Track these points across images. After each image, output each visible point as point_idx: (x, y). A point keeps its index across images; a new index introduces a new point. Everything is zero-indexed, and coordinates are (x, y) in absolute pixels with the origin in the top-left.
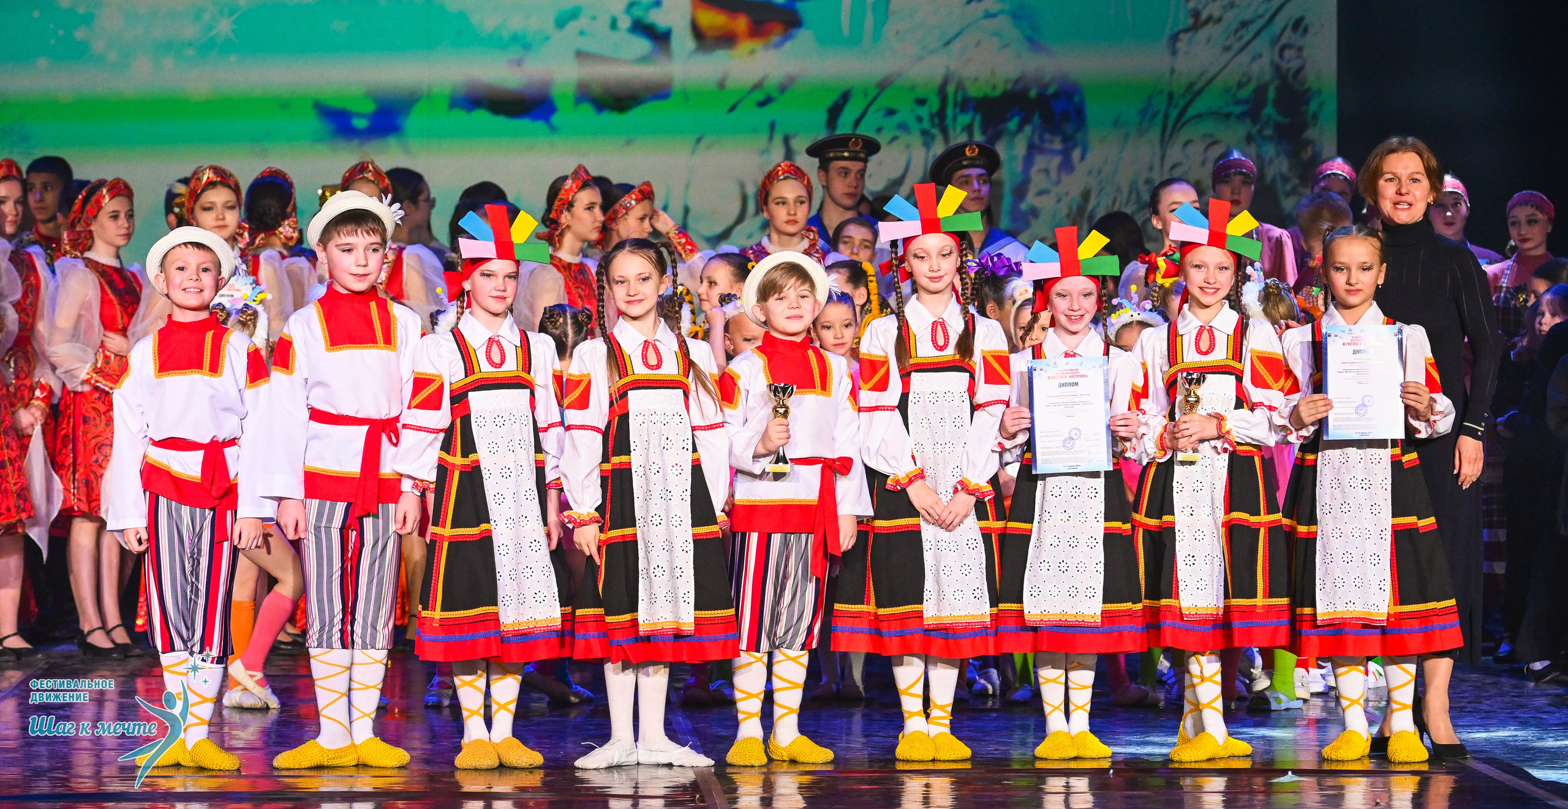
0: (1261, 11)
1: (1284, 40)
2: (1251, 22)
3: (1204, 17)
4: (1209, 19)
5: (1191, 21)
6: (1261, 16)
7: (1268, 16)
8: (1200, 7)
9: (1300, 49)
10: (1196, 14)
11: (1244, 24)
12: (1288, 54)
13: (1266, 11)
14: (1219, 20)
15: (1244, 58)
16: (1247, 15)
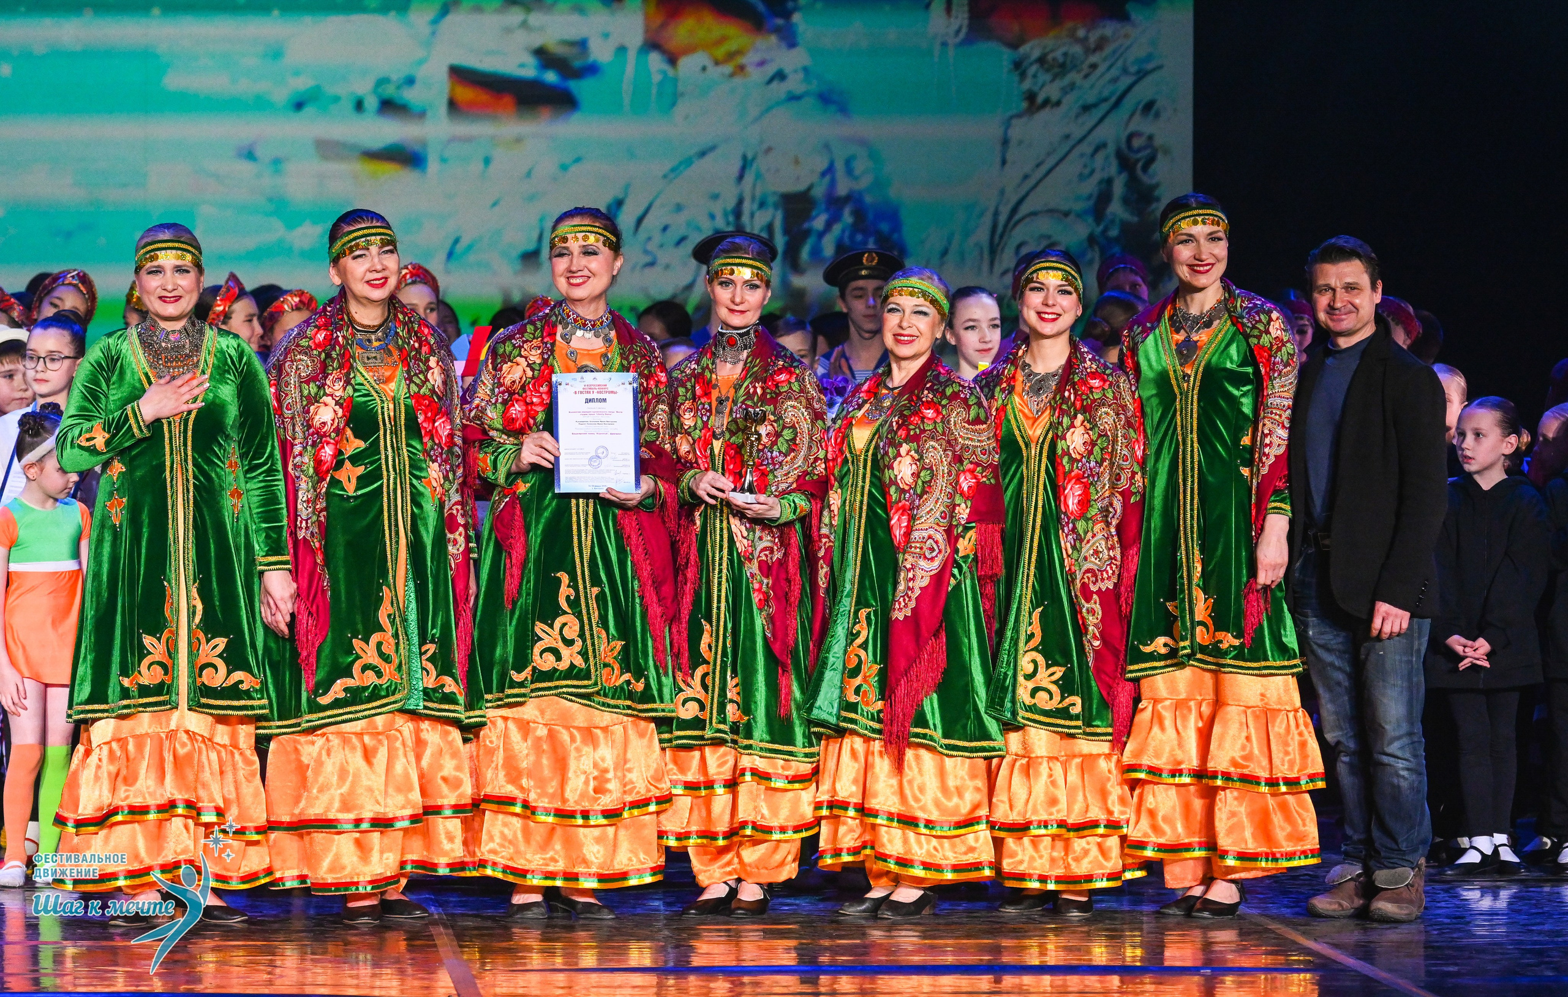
0: (1106, 93)
1: (1132, 127)
2: (1095, 105)
3: (1040, 99)
4: (1046, 102)
5: (1024, 105)
6: (1105, 100)
7: (1113, 99)
8: (1036, 89)
9: (1150, 138)
10: (1031, 97)
11: (1086, 108)
12: (1137, 143)
13: (1112, 94)
14: (1058, 103)
15: (1086, 148)
16: (1091, 98)
